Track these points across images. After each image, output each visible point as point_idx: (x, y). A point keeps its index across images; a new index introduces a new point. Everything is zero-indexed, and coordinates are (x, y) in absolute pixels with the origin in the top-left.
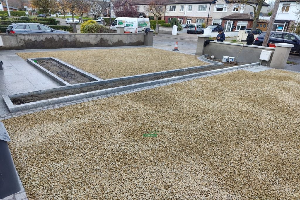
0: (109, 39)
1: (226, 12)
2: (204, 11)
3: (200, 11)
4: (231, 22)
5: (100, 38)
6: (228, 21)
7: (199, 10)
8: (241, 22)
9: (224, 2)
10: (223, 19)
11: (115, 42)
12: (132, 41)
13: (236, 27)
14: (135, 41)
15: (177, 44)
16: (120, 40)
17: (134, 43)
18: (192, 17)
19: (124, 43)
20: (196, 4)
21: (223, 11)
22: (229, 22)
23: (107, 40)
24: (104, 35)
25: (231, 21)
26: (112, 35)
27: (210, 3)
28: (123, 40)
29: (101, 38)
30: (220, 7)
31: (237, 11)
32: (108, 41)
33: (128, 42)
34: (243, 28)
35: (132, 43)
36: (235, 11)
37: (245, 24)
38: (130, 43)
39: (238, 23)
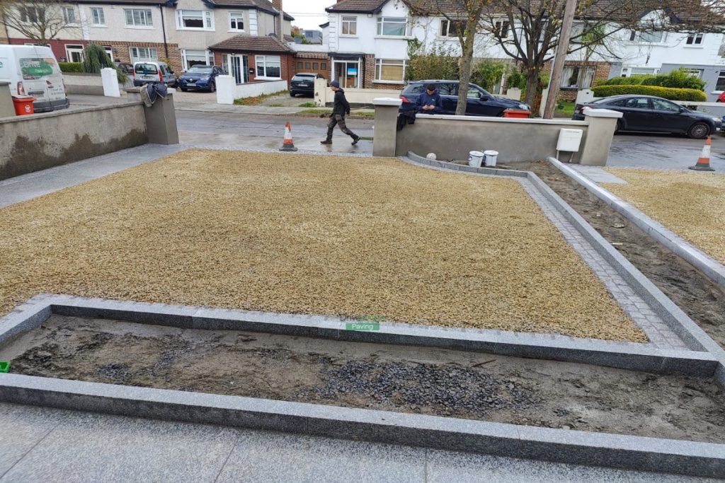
0: (46, 137)
1: (214, 30)
2: (145, 27)
3: (133, 26)
4: (238, 58)
5: (15, 138)
6: (229, 56)
7: (130, 22)
8: (264, 56)
9: (202, 6)
10: (212, 50)
11: (67, 147)
12: (115, 135)
13: (254, 70)
14: (124, 134)
15: (290, 130)
16: (81, 136)
17: (124, 139)
18: (114, 43)
19: (95, 145)
20: (114, 6)
21: (205, 28)
22: (232, 58)
23: (41, 143)
24: (25, 124)
25: (237, 56)
26: (52, 120)
27: (160, 5)
28: (90, 135)
29: (19, 138)
30: (193, 16)
31: (241, 31)
32: (42, 146)
33: (107, 140)
34: (273, 73)
35: (117, 139)
36: (236, 30)
37: (275, 62)
38: (113, 141)
39: (256, 61)
